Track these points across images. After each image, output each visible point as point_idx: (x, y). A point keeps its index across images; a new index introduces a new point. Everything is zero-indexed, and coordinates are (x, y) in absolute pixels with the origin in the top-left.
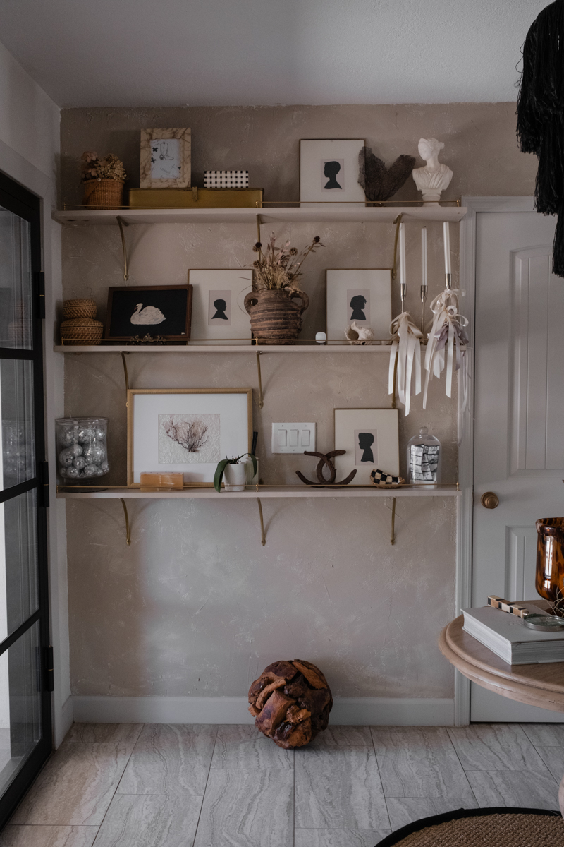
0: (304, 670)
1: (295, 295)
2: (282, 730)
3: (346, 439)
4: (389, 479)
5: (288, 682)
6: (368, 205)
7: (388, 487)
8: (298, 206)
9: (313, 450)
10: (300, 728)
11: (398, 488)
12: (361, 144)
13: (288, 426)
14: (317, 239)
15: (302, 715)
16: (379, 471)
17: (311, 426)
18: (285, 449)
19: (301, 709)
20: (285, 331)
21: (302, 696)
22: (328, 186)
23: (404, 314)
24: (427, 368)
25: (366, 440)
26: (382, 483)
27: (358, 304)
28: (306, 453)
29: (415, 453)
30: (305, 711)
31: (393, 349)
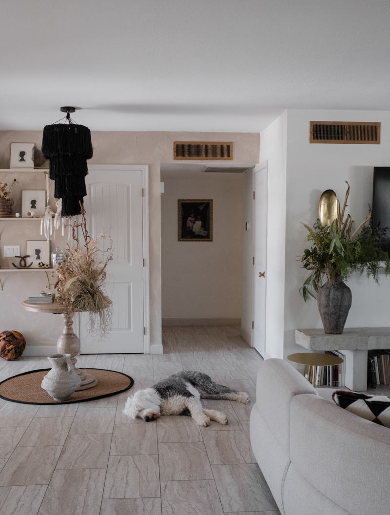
0: (14, 333)
1: (8, 200)
2: (4, 352)
3: (31, 252)
4: (45, 266)
5: (7, 336)
6: (34, 168)
7: (45, 268)
8: (9, 168)
9: (19, 255)
10: (11, 352)
11: (48, 268)
12: (33, 145)
13: (10, 247)
14: (15, 180)
15: (11, 347)
16: (42, 263)
17: (18, 247)
18: (9, 255)
19: (11, 345)
20: (4, 213)
21: (12, 341)
22: (21, 160)
23: (48, 206)
24: (55, 226)
25: (38, 252)
26: (43, 267)
27: (33, 203)
28: (16, 257)
29: (54, 256)
30: (12, 346)
31: (42, 219)
